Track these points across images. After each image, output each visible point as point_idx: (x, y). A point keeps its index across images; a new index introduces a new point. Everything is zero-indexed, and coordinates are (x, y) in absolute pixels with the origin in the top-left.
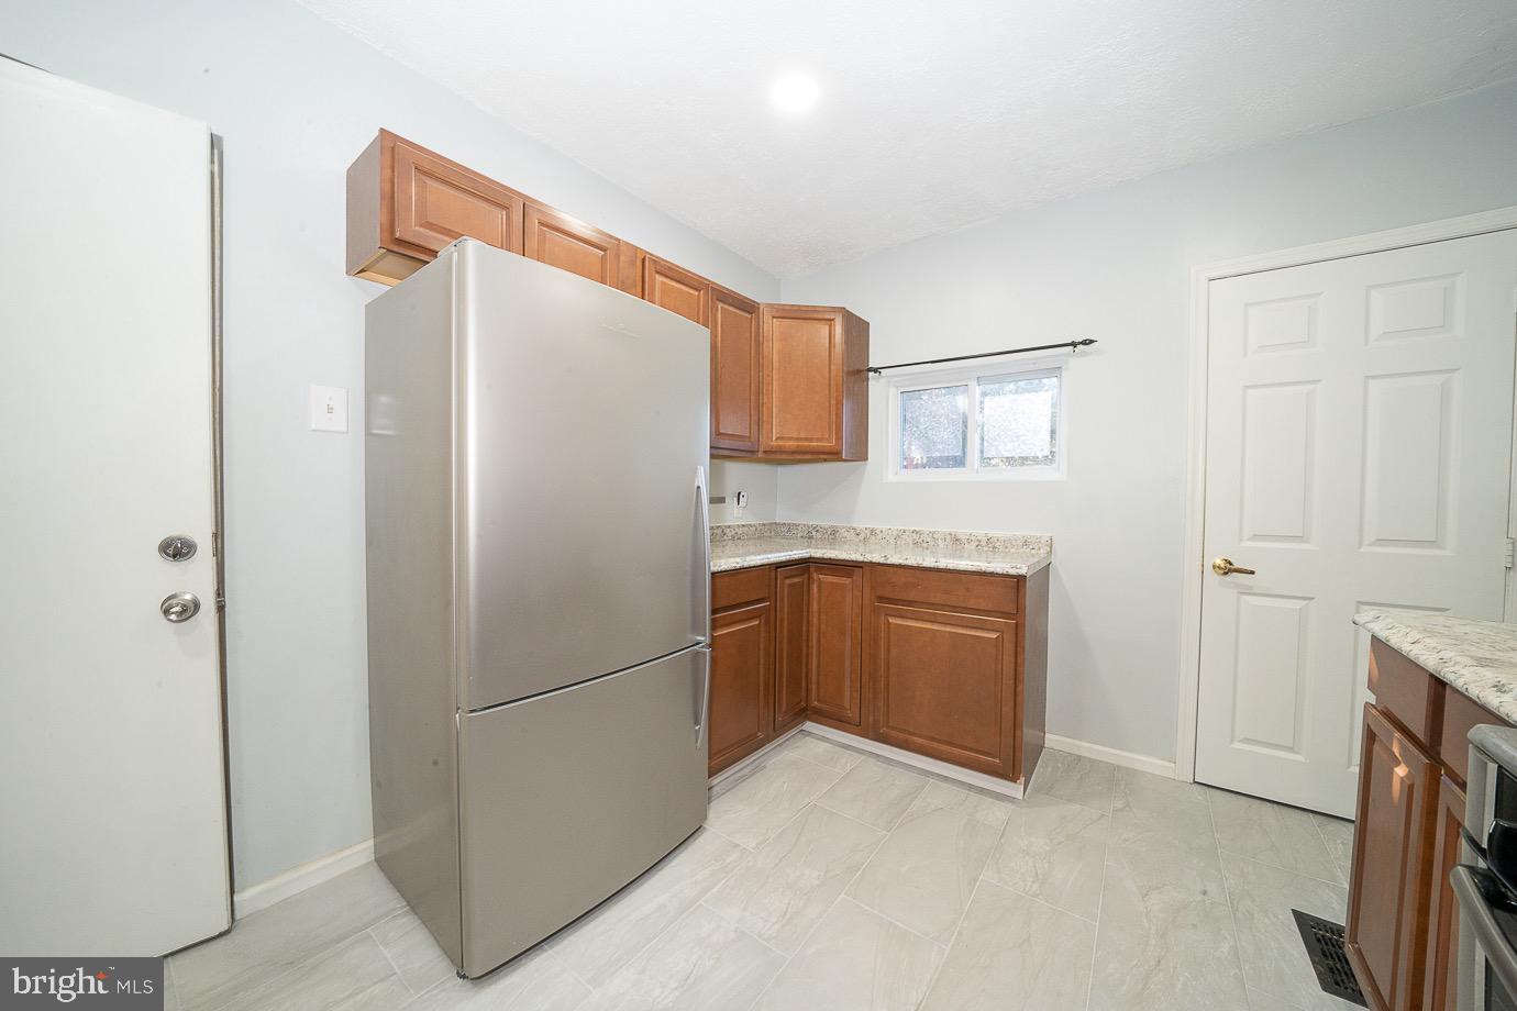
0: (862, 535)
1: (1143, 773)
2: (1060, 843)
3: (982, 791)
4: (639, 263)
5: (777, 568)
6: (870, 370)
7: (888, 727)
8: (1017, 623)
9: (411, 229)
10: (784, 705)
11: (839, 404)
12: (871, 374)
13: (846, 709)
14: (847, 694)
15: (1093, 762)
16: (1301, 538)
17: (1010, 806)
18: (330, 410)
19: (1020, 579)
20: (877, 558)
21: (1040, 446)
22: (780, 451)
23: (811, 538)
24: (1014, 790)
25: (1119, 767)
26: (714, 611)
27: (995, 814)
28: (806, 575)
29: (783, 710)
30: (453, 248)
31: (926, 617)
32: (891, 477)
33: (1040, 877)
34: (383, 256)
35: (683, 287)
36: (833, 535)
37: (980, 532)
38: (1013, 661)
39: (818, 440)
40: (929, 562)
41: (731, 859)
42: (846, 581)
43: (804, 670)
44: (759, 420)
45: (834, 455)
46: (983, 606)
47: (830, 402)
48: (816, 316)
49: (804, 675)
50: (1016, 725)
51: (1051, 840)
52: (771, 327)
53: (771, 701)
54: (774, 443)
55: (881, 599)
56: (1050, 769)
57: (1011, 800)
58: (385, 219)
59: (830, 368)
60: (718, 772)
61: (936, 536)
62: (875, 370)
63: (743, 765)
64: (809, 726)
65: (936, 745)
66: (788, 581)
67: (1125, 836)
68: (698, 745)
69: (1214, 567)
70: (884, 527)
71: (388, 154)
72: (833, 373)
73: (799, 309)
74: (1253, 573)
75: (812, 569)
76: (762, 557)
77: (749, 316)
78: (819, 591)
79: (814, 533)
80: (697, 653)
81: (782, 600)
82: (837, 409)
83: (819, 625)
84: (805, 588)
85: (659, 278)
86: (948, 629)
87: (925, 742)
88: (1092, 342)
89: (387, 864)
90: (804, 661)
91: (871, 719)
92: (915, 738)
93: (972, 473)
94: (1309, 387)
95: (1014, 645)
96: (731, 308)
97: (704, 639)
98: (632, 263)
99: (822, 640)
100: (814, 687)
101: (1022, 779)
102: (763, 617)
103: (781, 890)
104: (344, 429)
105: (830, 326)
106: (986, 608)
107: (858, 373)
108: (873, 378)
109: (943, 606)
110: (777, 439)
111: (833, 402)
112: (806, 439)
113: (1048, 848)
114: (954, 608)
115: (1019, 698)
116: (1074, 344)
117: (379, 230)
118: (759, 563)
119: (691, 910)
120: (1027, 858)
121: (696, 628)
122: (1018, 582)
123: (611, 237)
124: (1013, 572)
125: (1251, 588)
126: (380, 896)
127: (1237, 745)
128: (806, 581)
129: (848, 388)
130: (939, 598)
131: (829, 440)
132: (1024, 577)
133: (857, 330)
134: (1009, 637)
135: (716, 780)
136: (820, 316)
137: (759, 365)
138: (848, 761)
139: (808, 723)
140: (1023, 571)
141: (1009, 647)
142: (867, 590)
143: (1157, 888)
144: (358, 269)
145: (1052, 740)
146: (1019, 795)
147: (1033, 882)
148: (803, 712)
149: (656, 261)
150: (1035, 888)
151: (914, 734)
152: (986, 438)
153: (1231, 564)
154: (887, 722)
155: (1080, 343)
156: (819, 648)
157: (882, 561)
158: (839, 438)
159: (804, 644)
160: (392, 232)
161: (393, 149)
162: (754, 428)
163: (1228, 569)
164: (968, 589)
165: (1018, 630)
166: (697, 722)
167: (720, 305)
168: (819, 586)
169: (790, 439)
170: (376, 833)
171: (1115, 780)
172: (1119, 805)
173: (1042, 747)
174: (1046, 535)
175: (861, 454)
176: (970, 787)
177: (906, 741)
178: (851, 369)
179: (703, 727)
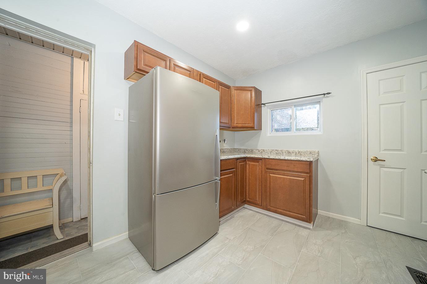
0: (260, 151)
1: (350, 223)
2: (326, 242)
3: (299, 226)
4: (199, 75)
5: (237, 160)
6: (262, 104)
7: (270, 206)
8: (310, 175)
9: (142, 66)
10: (239, 199)
11: (254, 114)
12: (262, 105)
13: (257, 201)
14: (258, 197)
15: (334, 219)
16: (400, 150)
17: (309, 231)
18: (119, 115)
19: (311, 163)
20: (266, 157)
21: (314, 125)
22: (237, 127)
23: (245, 152)
24: (310, 226)
25: (342, 221)
26: (221, 171)
27: (305, 233)
28: (245, 162)
29: (239, 200)
30: (154, 69)
31: (282, 174)
32: (269, 135)
33: (320, 251)
34: (134, 73)
35: (210, 82)
36: (252, 151)
37: (296, 150)
38: (309, 187)
39: (248, 124)
40: (282, 158)
41: (226, 242)
42: (257, 164)
43: (245, 190)
44: (231, 118)
45: (252, 128)
46: (299, 170)
47: (251, 113)
48: (247, 89)
49: (245, 191)
50: (310, 206)
51: (323, 241)
52: (234, 92)
53: (236, 198)
54: (235, 125)
55: (267, 169)
56: (320, 220)
57: (309, 229)
58: (135, 64)
59: (251, 104)
60: (222, 217)
61: (283, 151)
62: (264, 104)
63: (228, 216)
64: (246, 206)
65: (285, 212)
66: (240, 164)
67: (346, 241)
68: (217, 209)
69: (371, 159)
70: (267, 149)
71: (136, 47)
72: (252, 105)
73: (242, 87)
74: (385, 161)
75: (247, 160)
76: (233, 156)
77: (228, 90)
78: (249, 167)
79: (246, 151)
80: (216, 182)
81: (239, 169)
82: (253, 115)
83: (249, 177)
84: (245, 166)
85: (204, 79)
86: (288, 177)
87: (282, 211)
88: (330, 93)
89: (132, 238)
90: (245, 187)
91: (265, 204)
92: (279, 210)
93: (293, 133)
94: (401, 104)
95: (309, 182)
96: (223, 87)
97: (218, 178)
98: (197, 75)
99: (250, 181)
100: (247, 194)
101: (312, 223)
102: (233, 173)
103: (242, 251)
104: (123, 120)
105: (251, 92)
106: (300, 171)
107: (259, 105)
108: (263, 106)
109: (287, 171)
110: (236, 124)
111: (252, 113)
112: (244, 124)
113: (322, 243)
114: (290, 171)
115: (311, 198)
116: (324, 94)
117: (134, 67)
118: (232, 158)
119: (216, 255)
120: (316, 246)
121: (216, 175)
122: (310, 163)
123: (192, 68)
124: (308, 160)
125: (384, 165)
126: (130, 247)
127: (381, 214)
128: (245, 164)
129: (256, 109)
130: (285, 168)
131: (251, 124)
132: (312, 162)
133: (258, 93)
134: (308, 180)
135: (221, 219)
136: (248, 89)
137: (231, 103)
138: (258, 216)
139: (246, 205)
140: (312, 160)
141: (308, 182)
142: (263, 166)
143: (358, 256)
144: (127, 78)
145: (320, 212)
146: (311, 227)
147: (318, 253)
148: (245, 202)
149: (203, 74)
150: (319, 254)
151: (278, 209)
152: (297, 123)
153: (377, 158)
154: (270, 205)
155: (326, 94)
156: (249, 183)
157: (268, 157)
158: (254, 123)
159: (245, 182)
160: (137, 67)
161: (137, 46)
162: (230, 121)
163: (376, 160)
164: (294, 165)
165: (310, 177)
166: (216, 202)
167: (220, 86)
168: (249, 165)
169: (240, 124)
170: (129, 230)
171: (341, 225)
172: (343, 231)
173: (317, 214)
174: (317, 151)
175: (260, 128)
176: (296, 225)
177: (276, 210)
178: (257, 104)
179: (218, 203)
